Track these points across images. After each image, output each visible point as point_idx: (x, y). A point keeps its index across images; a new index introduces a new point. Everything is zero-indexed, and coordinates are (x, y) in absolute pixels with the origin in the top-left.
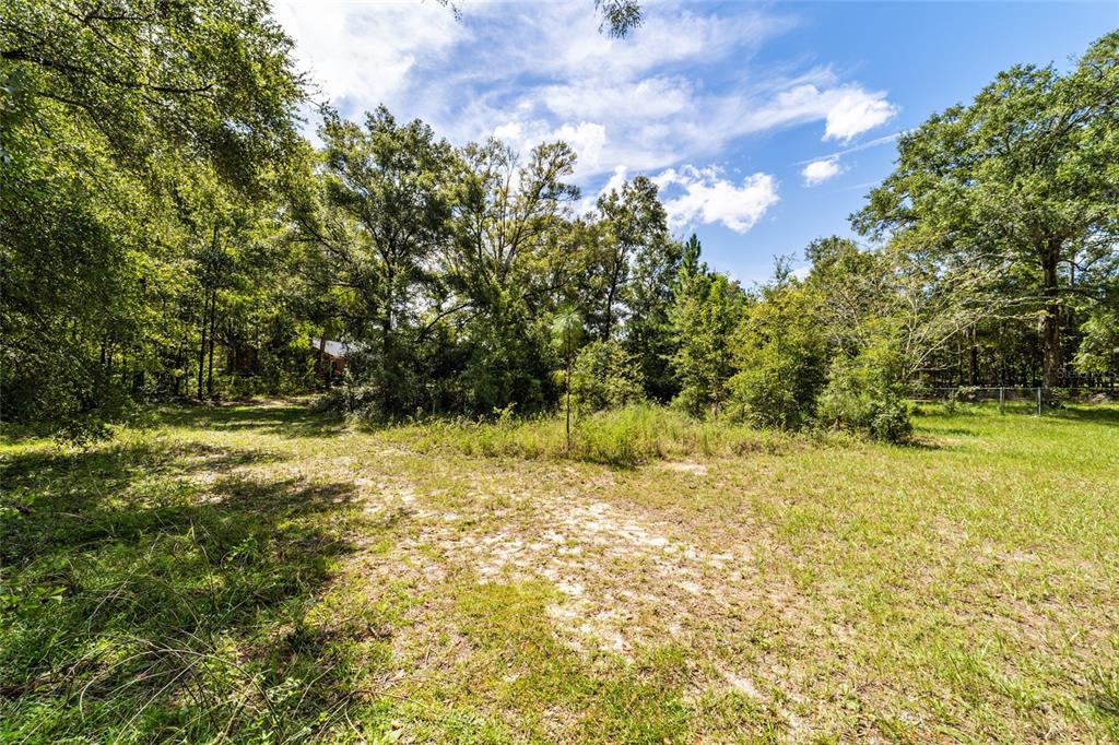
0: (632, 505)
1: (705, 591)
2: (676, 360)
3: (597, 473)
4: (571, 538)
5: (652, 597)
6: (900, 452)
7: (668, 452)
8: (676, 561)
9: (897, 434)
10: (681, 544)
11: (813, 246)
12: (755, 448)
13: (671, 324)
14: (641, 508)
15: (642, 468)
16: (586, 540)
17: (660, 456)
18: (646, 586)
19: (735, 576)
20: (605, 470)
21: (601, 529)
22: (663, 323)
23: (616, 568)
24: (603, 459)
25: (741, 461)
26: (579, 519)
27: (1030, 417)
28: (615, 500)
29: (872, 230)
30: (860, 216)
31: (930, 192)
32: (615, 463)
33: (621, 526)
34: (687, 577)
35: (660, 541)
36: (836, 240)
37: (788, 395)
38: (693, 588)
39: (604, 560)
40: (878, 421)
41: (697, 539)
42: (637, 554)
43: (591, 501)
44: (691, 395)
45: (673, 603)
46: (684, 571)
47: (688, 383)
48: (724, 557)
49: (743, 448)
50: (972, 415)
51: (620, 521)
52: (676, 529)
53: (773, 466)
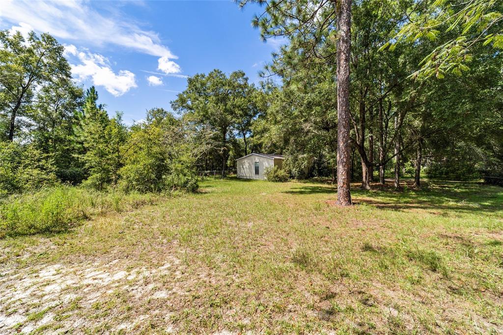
0: (82, 258)
1: (170, 292)
2: (85, 158)
3: (33, 243)
4: (32, 311)
5: (142, 317)
6: (199, 196)
7: (91, 215)
8: (141, 282)
9: (195, 190)
10: (136, 270)
11: (153, 110)
12: (143, 203)
13: (76, 136)
14: (91, 257)
15: (75, 229)
16: (53, 304)
17: (87, 218)
18: (133, 312)
19: (178, 275)
20: (41, 239)
21: (64, 286)
22: (71, 135)
23: (100, 312)
24: (32, 231)
25: (139, 211)
26: (32, 289)
27: (220, 180)
28: (65, 258)
29: (178, 110)
30: (174, 103)
31: (198, 101)
32: (47, 231)
33: (82, 277)
34: (155, 289)
35: (121, 275)
36: (163, 110)
37: (153, 176)
38: (162, 295)
39: (85, 312)
40: (189, 185)
41: (144, 263)
42: (110, 292)
43: (38, 267)
44: (97, 179)
45: (157, 312)
46: (150, 287)
47: (94, 172)
48: (165, 267)
49: (138, 205)
50: (208, 180)
51: (78, 273)
52: (127, 262)
53: (157, 211)
